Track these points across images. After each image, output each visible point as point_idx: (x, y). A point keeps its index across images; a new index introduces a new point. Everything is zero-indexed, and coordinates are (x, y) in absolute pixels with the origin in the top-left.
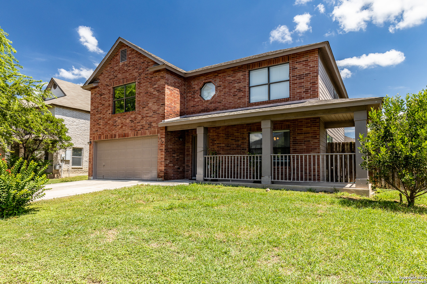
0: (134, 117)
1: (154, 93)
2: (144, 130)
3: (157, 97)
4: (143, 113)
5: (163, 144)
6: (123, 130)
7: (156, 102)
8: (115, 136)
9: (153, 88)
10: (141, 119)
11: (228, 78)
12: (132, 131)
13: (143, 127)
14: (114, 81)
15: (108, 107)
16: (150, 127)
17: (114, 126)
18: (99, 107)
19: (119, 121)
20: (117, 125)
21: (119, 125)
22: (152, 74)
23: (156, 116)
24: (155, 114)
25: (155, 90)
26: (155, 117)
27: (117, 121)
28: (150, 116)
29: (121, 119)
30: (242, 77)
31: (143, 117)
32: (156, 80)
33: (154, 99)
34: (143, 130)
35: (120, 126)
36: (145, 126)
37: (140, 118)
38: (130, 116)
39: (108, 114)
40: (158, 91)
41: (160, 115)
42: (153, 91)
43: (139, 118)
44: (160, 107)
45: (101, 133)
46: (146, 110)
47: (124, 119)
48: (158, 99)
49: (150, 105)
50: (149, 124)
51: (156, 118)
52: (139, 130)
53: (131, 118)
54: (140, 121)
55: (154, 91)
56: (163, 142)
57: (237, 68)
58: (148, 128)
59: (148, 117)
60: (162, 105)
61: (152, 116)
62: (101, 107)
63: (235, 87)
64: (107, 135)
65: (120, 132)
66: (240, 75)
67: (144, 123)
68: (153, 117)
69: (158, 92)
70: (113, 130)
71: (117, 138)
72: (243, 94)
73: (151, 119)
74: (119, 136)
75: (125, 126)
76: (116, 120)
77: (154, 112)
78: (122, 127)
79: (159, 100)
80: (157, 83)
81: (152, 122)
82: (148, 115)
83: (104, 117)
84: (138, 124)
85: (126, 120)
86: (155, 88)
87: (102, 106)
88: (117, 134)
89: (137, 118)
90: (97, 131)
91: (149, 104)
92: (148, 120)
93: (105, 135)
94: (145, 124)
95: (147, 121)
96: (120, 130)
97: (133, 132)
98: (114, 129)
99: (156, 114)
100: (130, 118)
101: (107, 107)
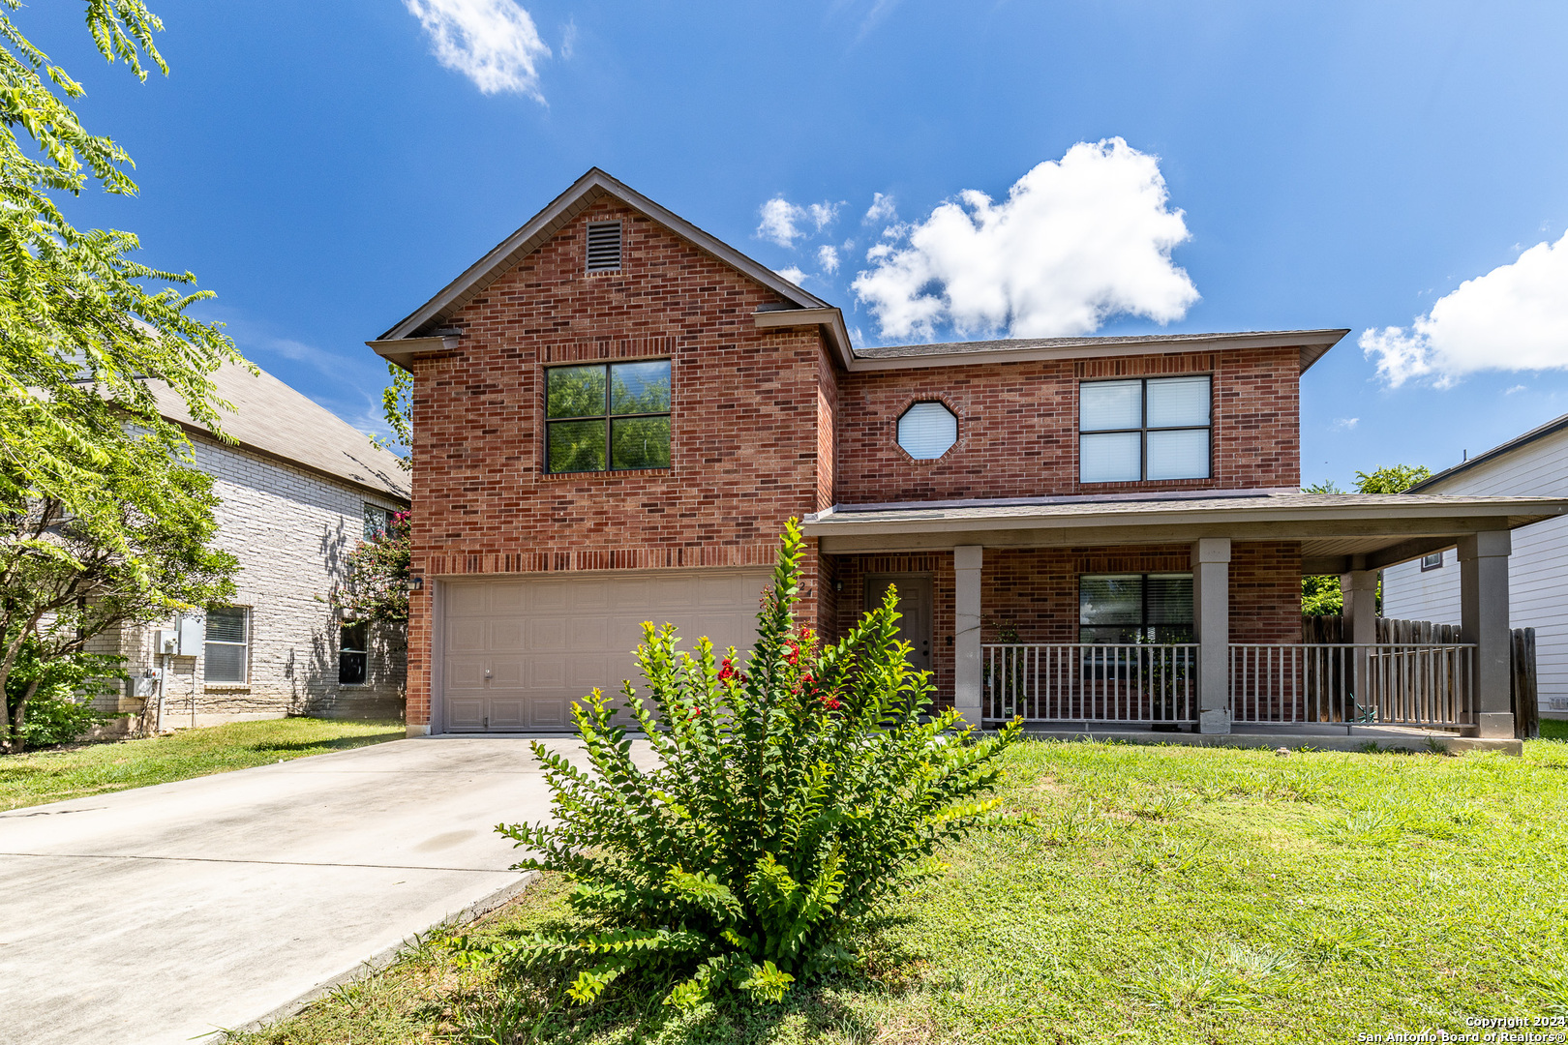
0: (663, 493)
1: (764, 410)
2: (717, 543)
3: (777, 427)
4: (709, 479)
5: (812, 601)
6: (606, 541)
7: (771, 445)
8: (563, 561)
9: (758, 393)
10: (699, 503)
11: (1005, 396)
12: (656, 545)
13: (709, 533)
14: (555, 342)
15: (521, 442)
16: (744, 536)
17: (555, 520)
18: (466, 439)
19: (586, 503)
20: (572, 520)
21: (582, 520)
22: (752, 339)
23: (777, 494)
24: (768, 488)
25: (770, 398)
26: (770, 500)
27: (571, 502)
28: (744, 495)
29: (596, 496)
30: (1058, 399)
31: (708, 498)
32: (773, 362)
33: (764, 434)
34: (709, 544)
35: (590, 524)
36: (719, 531)
37: (694, 497)
38: (644, 488)
39: (517, 470)
40: (785, 405)
41: (795, 493)
42: (761, 404)
43: (686, 498)
44: (795, 463)
45: (478, 548)
46: (727, 472)
47: (608, 495)
48: (786, 435)
49: (746, 451)
50: (738, 525)
51: (774, 505)
52: (687, 544)
53: (650, 493)
54: (693, 509)
55: (766, 404)
56: (809, 594)
57: (1039, 367)
58: (738, 536)
59: (737, 495)
60: (802, 456)
61: (756, 495)
62: (476, 438)
63: (1033, 426)
64: (519, 556)
65: (590, 545)
66: (1049, 391)
67: (717, 518)
68: (761, 500)
69: (782, 409)
70: (553, 538)
71: (574, 567)
72: (1059, 452)
73: (755, 508)
74: (586, 561)
75: (613, 524)
76: (564, 497)
77: (767, 480)
78: (599, 528)
79: (790, 439)
80: (777, 373)
81: (756, 518)
82: (735, 489)
83: (500, 482)
84: (686, 521)
85: (623, 500)
86: (771, 391)
87: (484, 438)
88: (573, 556)
89: (680, 498)
90: (459, 535)
91: (739, 448)
92: (736, 508)
93: (502, 555)
94: (720, 521)
95: (729, 513)
96: (587, 537)
97: (662, 552)
98: (556, 532)
99: (776, 488)
100: (645, 494)
101: (513, 442)
